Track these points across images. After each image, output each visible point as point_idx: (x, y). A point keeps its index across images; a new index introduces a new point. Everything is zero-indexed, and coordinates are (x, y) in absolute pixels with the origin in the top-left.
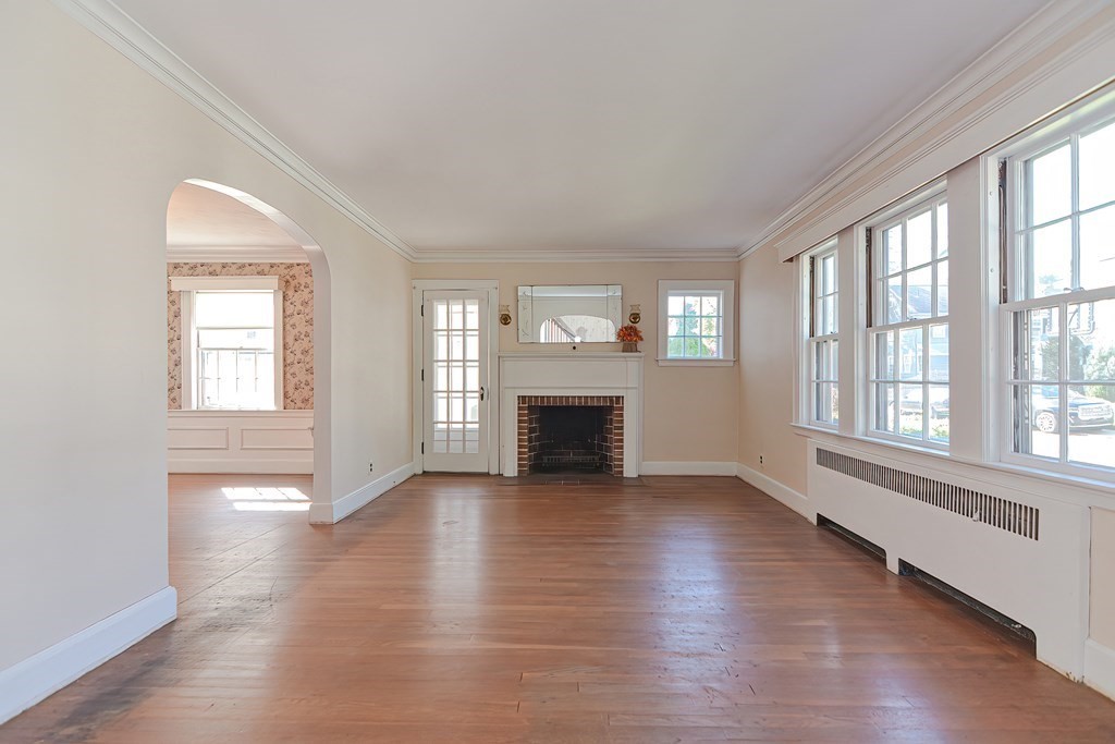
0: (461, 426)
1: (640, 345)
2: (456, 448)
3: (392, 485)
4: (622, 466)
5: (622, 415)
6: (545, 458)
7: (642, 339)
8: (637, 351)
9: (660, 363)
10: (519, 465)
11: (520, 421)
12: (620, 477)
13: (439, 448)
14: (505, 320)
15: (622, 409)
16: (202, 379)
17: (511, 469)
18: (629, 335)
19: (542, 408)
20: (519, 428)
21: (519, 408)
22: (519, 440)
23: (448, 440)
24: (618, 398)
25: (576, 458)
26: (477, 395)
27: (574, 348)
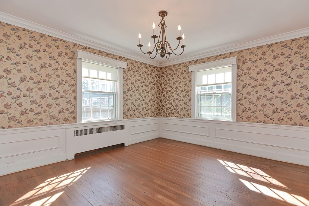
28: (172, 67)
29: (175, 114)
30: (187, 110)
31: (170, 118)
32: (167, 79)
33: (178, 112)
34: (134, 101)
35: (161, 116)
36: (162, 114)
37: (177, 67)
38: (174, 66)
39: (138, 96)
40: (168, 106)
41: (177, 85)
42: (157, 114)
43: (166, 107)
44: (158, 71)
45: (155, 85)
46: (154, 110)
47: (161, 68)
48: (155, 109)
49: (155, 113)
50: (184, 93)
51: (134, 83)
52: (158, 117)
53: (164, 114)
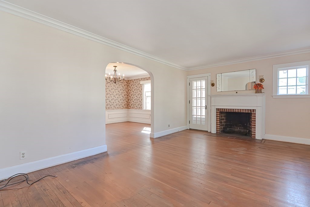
0: (200, 117)
1: (263, 91)
2: (199, 123)
3: (178, 131)
4: (255, 135)
5: (255, 116)
6: (228, 129)
7: (263, 88)
8: (261, 93)
9: (274, 97)
10: (217, 130)
11: (217, 116)
12: (254, 139)
13: (194, 122)
14: (213, 85)
15: (255, 114)
16: (146, 103)
17: (214, 131)
18: (257, 87)
19: (226, 112)
20: (217, 118)
21: (217, 112)
22: (217, 122)
23: (196, 121)
24: (253, 110)
25: (240, 130)
26: (205, 108)
27: (237, 93)
28: (134, 80)
29: (135, 108)
30: (141, 105)
31: (133, 110)
32: (131, 87)
33: (137, 106)
34: (111, 100)
35: (129, 109)
36: (129, 107)
37: (136, 81)
38: (135, 80)
39: (113, 97)
40: (132, 103)
41: (136, 91)
42: (126, 107)
43: (131, 103)
44: (127, 82)
45: (125, 91)
46: (123, 105)
47: (128, 81)
48: (125, 105)
49: (125, 107)
50: (139, 96)
51: (111, 90)
52: (127, 110)
53: (130, 107)
